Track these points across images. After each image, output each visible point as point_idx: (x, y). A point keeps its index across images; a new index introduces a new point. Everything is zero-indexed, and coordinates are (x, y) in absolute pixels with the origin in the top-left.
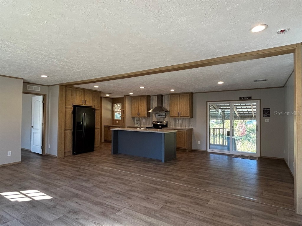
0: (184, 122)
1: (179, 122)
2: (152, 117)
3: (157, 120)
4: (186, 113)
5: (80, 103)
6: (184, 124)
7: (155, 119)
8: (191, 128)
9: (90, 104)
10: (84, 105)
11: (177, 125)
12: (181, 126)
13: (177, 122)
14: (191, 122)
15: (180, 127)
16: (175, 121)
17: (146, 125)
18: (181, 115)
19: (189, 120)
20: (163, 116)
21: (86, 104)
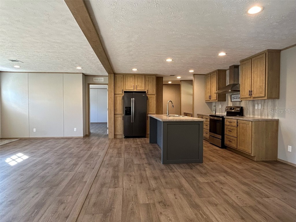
0: (265, 107)
1: (258, 108)
2: (228, 100)
3: (233, 104)
4: (261, 90)
5: (131, 89)
6: (265, 111)
7: (230, 104)
8: (276, 118)
9: (142, 89)
10: (135, 90)
11: (256, 113)
12: (261, 115)
13: (256, 108)
14: (277, 108)
15: (259, 117)
16: (254, 106)
17: (222, 112)
18: (253, 96)
19: (274, 104)
20: (238, 98)
21: (137, 89)
